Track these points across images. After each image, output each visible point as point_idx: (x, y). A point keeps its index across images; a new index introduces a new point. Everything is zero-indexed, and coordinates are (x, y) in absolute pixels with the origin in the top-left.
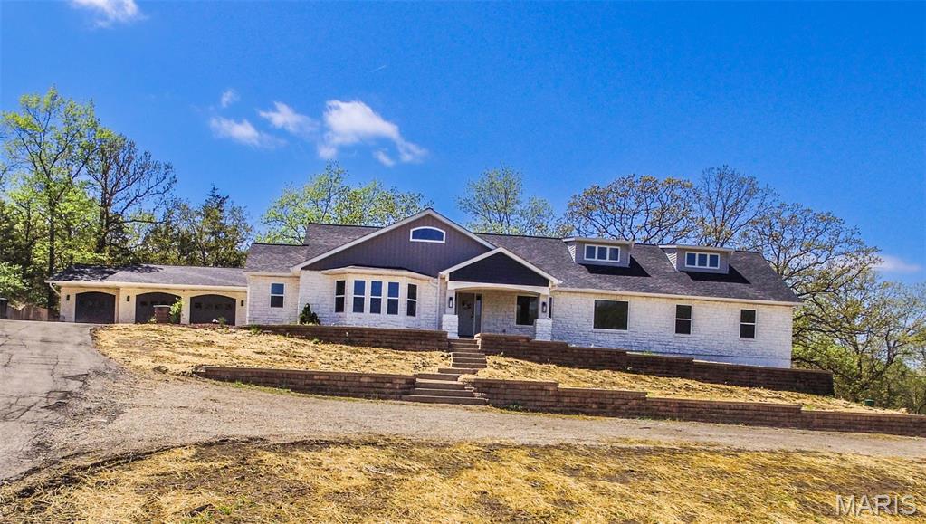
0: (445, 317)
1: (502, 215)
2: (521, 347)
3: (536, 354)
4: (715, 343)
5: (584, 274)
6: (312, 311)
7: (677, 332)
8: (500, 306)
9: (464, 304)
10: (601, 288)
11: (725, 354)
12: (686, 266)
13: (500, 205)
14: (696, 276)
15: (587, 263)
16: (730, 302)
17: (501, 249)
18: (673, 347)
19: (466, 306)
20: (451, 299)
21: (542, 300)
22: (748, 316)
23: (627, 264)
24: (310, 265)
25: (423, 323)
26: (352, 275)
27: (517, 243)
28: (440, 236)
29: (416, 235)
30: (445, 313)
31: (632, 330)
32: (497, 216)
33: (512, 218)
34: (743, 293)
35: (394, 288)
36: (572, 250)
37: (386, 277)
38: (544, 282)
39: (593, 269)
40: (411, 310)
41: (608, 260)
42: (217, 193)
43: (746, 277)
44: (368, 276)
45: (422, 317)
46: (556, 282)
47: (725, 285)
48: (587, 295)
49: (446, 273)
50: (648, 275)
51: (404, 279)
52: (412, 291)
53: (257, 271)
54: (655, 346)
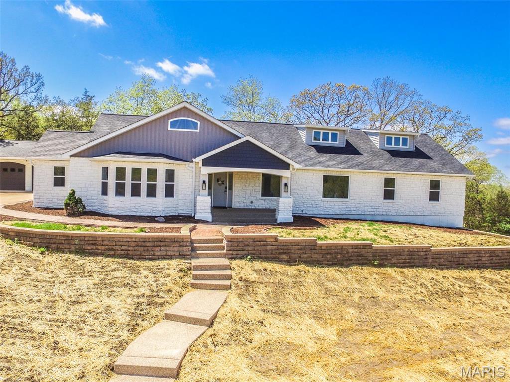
0: (199, 198)
1: (250, 107)
2: (268, 248)
3: (285, 253)
4: (412, 206)
5: (314, 154)
6: (77, 195)
7: (384, 199)
8: (248, 182)
9: (218, 181)
10: (328, 166)
11: (419, 214)
12: (386, 146)
13: (249, 101)
14: (395, 154)
15: (315, 144)
16: (423, 175)
17: (248, 138)
18: (381, 210)
19: (220, 182)
20: (204, 182)
21: (283, 181)
22: (435, 185)
23: (343, 145)
24: (80, 152)
25: (181, 202)
26: (114, 162)
27: (260, 129)
28: (195, 126)
29: (174, 125)
30: (199, 195)
31: (351, 198)
32: (247, 108)
33: (256, 109)
34: (431, 167)
35: (152, 173)
36: (303, 135)
37: (145, 164)
38: (286, 166)
39: (321, 149)
40: (170, 192)
41: (321, 141)
42: (88, 94)
43: (428, 154)
44: (129, 163)
45: (180, 197)
46: (296, 166)
47: (417, 161)
48: (317, 172)
49: (199, 159)
50: (360, 154)
51: (161, 165)
52: (170, 175)
53: (39, 156)
54: (369, 210)
